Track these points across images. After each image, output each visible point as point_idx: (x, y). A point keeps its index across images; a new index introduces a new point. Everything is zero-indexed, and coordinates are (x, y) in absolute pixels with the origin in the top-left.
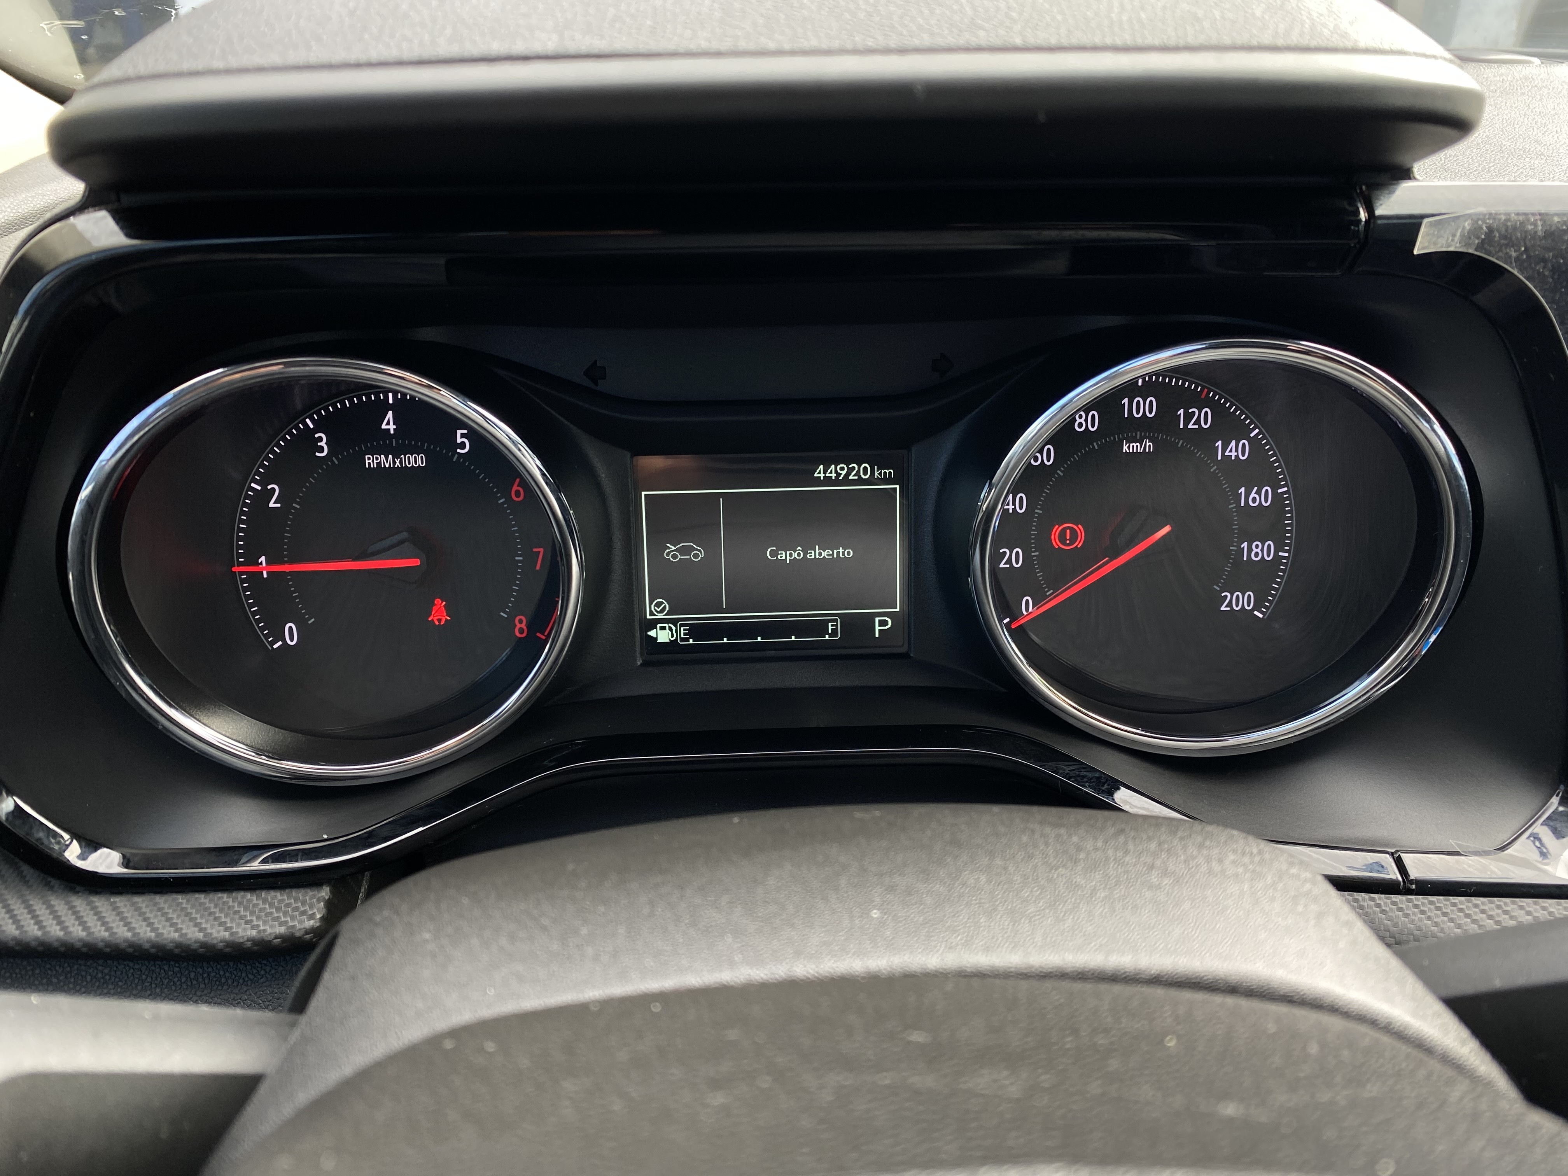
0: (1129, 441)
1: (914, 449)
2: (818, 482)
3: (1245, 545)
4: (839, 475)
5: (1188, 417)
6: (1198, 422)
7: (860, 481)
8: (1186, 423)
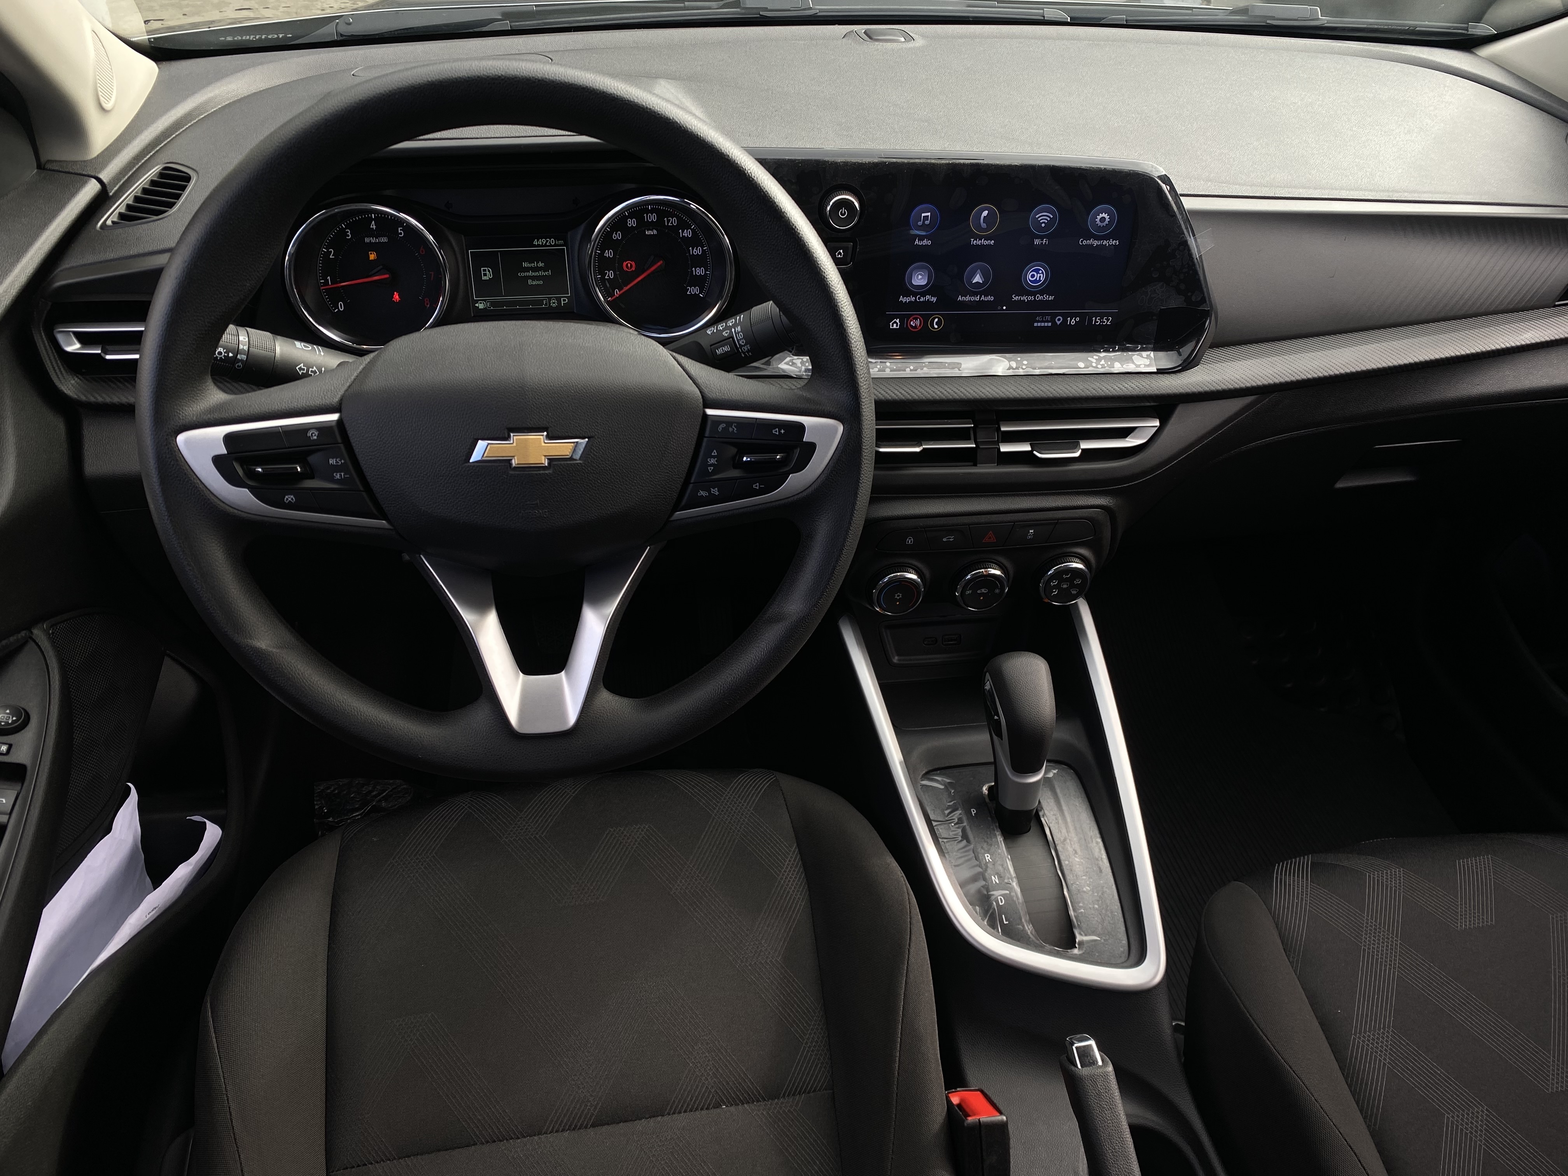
0: (648, 230)
1: (569, 233)
2: (535, 246)
3: (694, 269)
4: (543, 243)
5: (668, 221)
6: (672, 223)
7: (551, 246)
8: (668, 224)
